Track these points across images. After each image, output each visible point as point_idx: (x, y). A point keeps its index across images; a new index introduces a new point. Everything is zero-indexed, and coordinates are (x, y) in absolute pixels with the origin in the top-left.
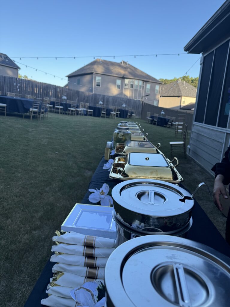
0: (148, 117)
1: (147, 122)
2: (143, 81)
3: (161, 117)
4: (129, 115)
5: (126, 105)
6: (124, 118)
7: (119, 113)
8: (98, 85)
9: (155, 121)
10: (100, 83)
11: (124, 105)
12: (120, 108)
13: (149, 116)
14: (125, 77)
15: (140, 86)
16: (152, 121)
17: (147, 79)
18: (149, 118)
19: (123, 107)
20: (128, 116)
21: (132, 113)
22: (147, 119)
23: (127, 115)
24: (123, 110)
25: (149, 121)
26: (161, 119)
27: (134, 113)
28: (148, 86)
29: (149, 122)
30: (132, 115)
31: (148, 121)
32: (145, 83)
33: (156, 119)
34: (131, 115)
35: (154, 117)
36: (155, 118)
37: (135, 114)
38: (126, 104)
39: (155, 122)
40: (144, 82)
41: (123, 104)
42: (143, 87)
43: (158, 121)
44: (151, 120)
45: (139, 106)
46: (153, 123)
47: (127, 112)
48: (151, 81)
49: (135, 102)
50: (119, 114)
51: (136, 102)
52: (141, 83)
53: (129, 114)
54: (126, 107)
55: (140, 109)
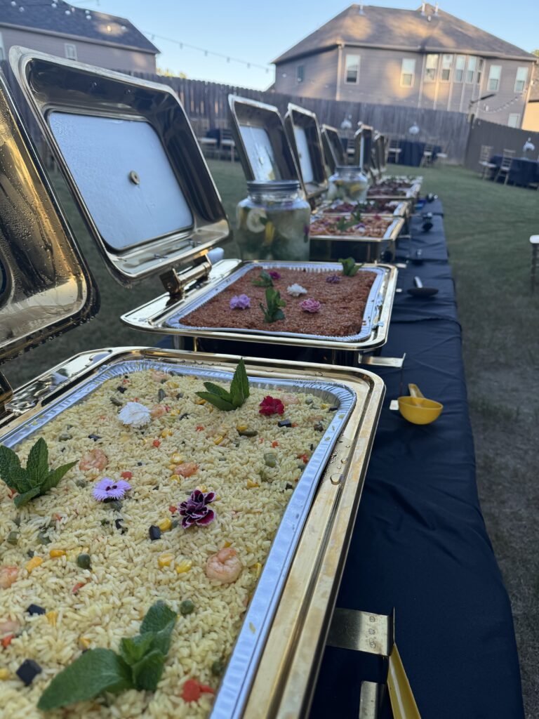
0: (484, 161)
1: (481, 175)
2: (479, 59)
3: (524, 159)
4: (428, 157)
5: (420, 128)
6: (411, 164)
7: (398, 151)
8: (351, 79)
9: (504, 172)
10: (356, 72)
11: (415, 129)
12: (402, 137)
13: (487, 156)
14: (428, 48)
15: (470, 72)
16: (495, 170)
17: (493, 50)
18: (485, 164)
19: (412, 134)
20: (423, 161)
21: (437, 150)
22: (481, 166)
23: (421, 155)
24: (411, 144)
25: (487, 171)
26: (524, 163)
27: (444, 150)
28: (495, 71)
29: (486, 176)
30: (437, 157)
31: (484, 173)
32: (485, 62)
33: (505, 166)
34: (434, 157)
35: (501, 159)
36: (503, 163)
37: (445, 153)
38: (421, 124)
39: (503, 175)
40: (481, 61)
41: (412, 125)
42: (479, 74)
43: (511, 172)
44: (492, 169)
45: (459, 130)
46: (496, 178)
47: (420, 147)
48: (504, 55)
49: (449, 117)
50: (400, 154)
51: (451, 119)
52: (473, 62)
53: (427, 154)
54: (420, 133)
55: (464, 139)
